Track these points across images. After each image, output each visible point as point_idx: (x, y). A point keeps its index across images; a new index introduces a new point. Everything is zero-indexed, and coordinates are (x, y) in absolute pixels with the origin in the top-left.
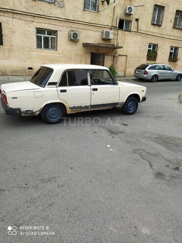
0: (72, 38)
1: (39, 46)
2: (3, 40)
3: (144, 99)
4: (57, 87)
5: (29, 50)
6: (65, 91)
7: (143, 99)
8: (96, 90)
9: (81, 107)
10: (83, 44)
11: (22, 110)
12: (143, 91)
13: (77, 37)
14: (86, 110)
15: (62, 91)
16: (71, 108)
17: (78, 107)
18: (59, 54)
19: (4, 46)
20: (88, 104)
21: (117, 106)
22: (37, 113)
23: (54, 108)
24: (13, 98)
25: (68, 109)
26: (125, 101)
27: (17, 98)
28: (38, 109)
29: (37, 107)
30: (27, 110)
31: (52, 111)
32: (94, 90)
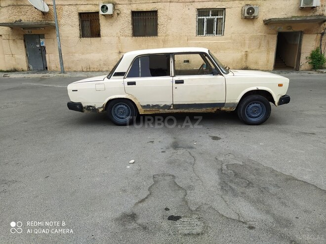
0: (246, 15)
1: (200, 32)
2: (158, 30)
3: (285, 100)
4: (124, 78)
5: (186, 38)
6: (134, 83)
7: (281, 99)
8: (182, 82)
9: (157, 106)
10: (264, 21)
11: (84, 105)
12: (280, 85)
13: (253, 12)
14: (167, 111)
15: (129, 84)
16: (144, 107)
17: (154, 106)
18: (226, 39)
19: (158, 37)
20: (169, 103)
21: (223, 108)
22: (100, 110)
23: (122, 106)
24: (73, 91)
25: (139, 108)
26: (238, 101)
27: (77, 91)
28: (101, 105)
29: (99, 102)
30: (88, 105)
31: (119, 108)
32: (178, 82)
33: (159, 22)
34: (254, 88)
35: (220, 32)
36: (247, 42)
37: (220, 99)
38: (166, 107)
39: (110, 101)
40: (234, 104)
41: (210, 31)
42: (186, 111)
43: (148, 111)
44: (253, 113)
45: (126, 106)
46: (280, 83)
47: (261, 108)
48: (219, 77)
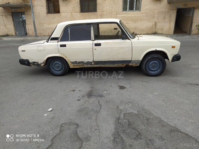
1: (125, 9)
2: (97, 8)
3: (177, 58)
4: (58, 42)
5: (115, 13)
6: (65, 46)
7: (174, 57)
8: (99, 45)
9: (82, 62)
10: (168, 1)
11: (30, 62)
12: (173, 47)
14: (89, 66)
15: (61, 46)
16: (73, 63)
17: (80, 62)
18: (142, 13)
19: (97, 13)
20: (91, 60)
21: (130, 64)
22: (42, 65)
23: (57, 62)
24: (22, 51)
25: (70, 64)
26: (141, 59)
27: (25, 51)
28: (42, 61)
29: (41, 59)
30: (34, 61)
31: (55, 64)
32: (97, 45)
33: (97, 3)
34: (154, 49)
35: (138, 9)
36: (156, 15)
37: (128, 58)
38: (88, 63)
39: (48, 59)
40: (138, 61)
41: (131, 8)
42: (103, 66)
43: (76, 66)
44: (153, 67)
45: (60, 62)
46: (173, 45)
47: (158, 64)
48: (127, 41)
